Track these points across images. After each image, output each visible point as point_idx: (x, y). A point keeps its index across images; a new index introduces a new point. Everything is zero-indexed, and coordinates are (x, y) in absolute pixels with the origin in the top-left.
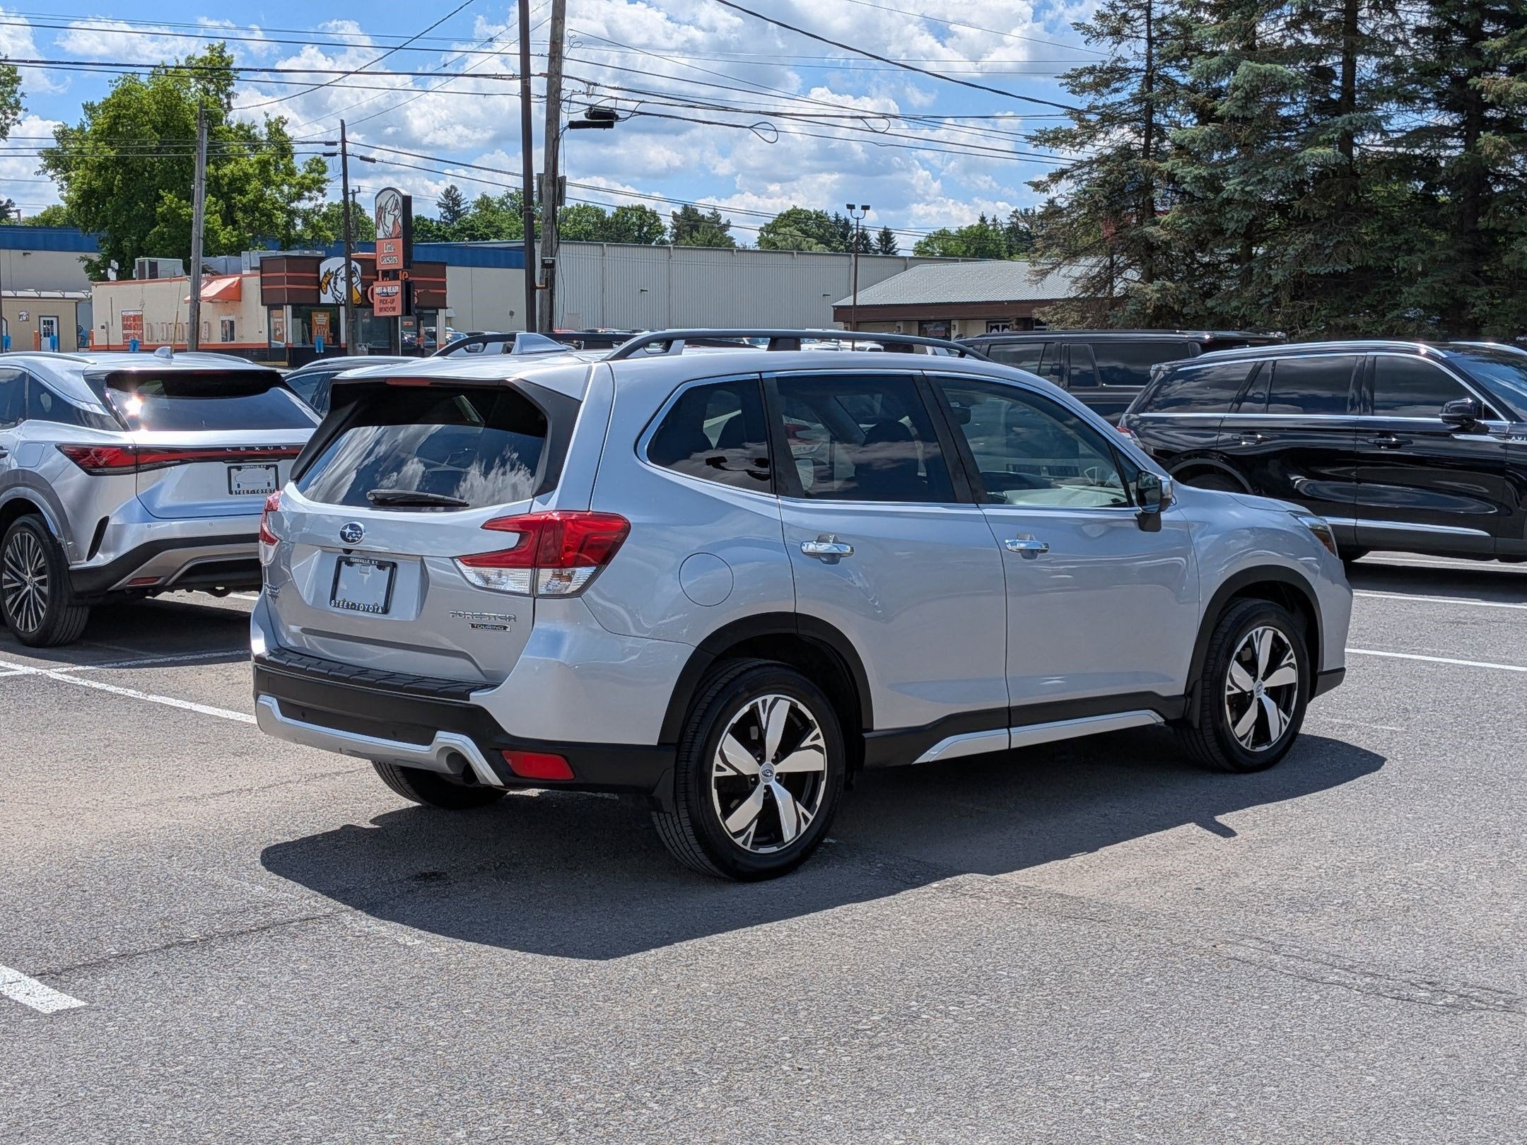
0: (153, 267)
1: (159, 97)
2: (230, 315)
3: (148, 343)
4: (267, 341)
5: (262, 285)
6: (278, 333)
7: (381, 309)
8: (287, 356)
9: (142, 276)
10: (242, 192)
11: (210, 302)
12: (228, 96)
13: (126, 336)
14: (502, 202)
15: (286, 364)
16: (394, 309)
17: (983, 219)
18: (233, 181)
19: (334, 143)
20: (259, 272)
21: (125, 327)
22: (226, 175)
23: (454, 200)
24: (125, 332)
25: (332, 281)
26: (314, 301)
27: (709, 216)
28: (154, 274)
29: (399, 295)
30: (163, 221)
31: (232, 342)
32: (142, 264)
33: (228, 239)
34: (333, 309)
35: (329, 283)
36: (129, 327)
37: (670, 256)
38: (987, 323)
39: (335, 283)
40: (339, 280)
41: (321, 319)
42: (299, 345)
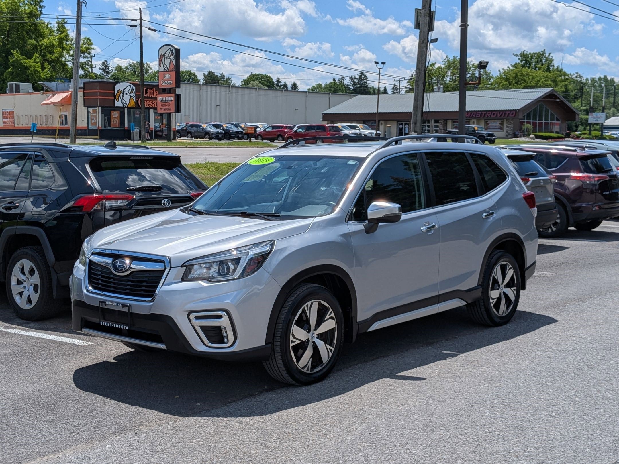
0: (18, 87)
1: (9, 5)
2: (65, 112)
3: (17, 126)
4: (86, 126)
5: (84, 96)
6: (93, 121)
7: (161, 109)
8: (99, 134)
9: (11, 91)
10: (51, 53)
11: (54, 105)
12: (40, 7)
13: (4, 122)
14: (127, 68)
15: (98, 137)
16: (170, 109)
17: (334, 80)
18: (46, 47)
19: (136, 20)
20: (82, 90)
21: (4, 118)
22: (43, 44)
23: (106, 66)
24: (4, 120)
25: (121, 95)
26: (112, 105)
27: (220, 75)
28: (18, 90)
29: (173, 102)
30: (12, 65)
31: (66, 126)
32: (12, 86)
33: (45, 76)
34: (121, 110)
35: (120, 96)
36: (6, 118)
37: (229, 91)
38: (397, 122)
39: (123, 96)
40: (124, 95)
41: (115, 115)
42: (103, 128)
